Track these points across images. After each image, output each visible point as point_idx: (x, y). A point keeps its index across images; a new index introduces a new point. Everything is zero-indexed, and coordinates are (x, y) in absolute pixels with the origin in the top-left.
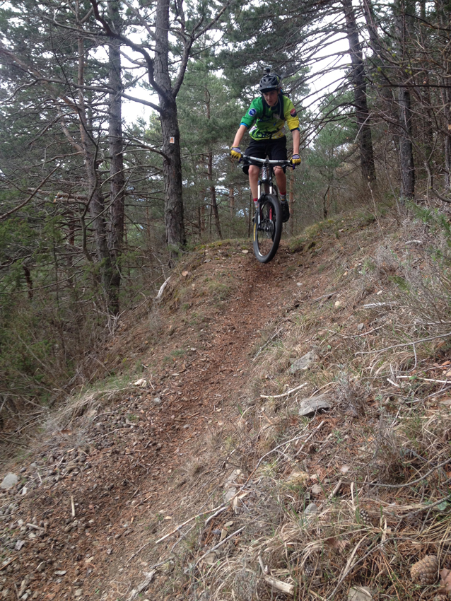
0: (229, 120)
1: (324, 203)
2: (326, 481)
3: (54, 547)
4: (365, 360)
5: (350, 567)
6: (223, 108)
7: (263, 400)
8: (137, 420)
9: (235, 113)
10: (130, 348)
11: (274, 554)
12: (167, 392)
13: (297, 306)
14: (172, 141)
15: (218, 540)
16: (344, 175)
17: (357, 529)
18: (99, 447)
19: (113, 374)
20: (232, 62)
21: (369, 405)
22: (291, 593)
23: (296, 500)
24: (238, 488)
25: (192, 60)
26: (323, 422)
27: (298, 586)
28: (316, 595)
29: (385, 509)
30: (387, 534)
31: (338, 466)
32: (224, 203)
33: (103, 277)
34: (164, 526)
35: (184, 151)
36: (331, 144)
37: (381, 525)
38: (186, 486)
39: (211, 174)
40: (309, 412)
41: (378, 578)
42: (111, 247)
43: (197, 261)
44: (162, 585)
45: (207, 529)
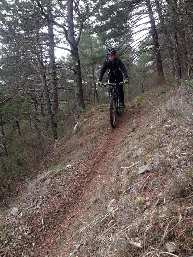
0: (100, 54)
1: (142, 87)
2: (152, 200)
3: (35, 238)
4: (165, 149)
5: (166, 234)
6: (98, 50)
7: (122, 169)
8: (68, 182)
9: (103, 51)
10: (63, 153)
11: (132, 231)
12: (80, 169)
13: (134, 130)
14: (77, 64)
15: (106, 229)
16: (150, 75)
17: (167, 218)
18: (52, 194)
19: (57, 164)
20: (100, 30)
21: (169, 167)
22: (141, 247)
23: (140, 209)
24: (114, 207)
25: (83, 30)
26: (149, 176)
27: (144, 244)
28: (151, 247)
29: (179, 209)
30: (181, 219)
31: (157, 193)
32: (100, 90)
33: (50, 124)
34: (83, 226)
35: (82, 69)
36: (144, 62)
37: (178, 215)
38: (91, 209)
39: (94, 78)
40: (143, 172)
41: (178, 238)
42: (53, 111)
43: (90, 114)
44: (83, 250)
45: (102, 224)
